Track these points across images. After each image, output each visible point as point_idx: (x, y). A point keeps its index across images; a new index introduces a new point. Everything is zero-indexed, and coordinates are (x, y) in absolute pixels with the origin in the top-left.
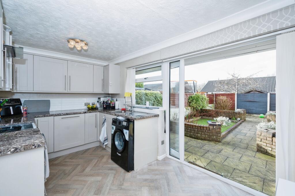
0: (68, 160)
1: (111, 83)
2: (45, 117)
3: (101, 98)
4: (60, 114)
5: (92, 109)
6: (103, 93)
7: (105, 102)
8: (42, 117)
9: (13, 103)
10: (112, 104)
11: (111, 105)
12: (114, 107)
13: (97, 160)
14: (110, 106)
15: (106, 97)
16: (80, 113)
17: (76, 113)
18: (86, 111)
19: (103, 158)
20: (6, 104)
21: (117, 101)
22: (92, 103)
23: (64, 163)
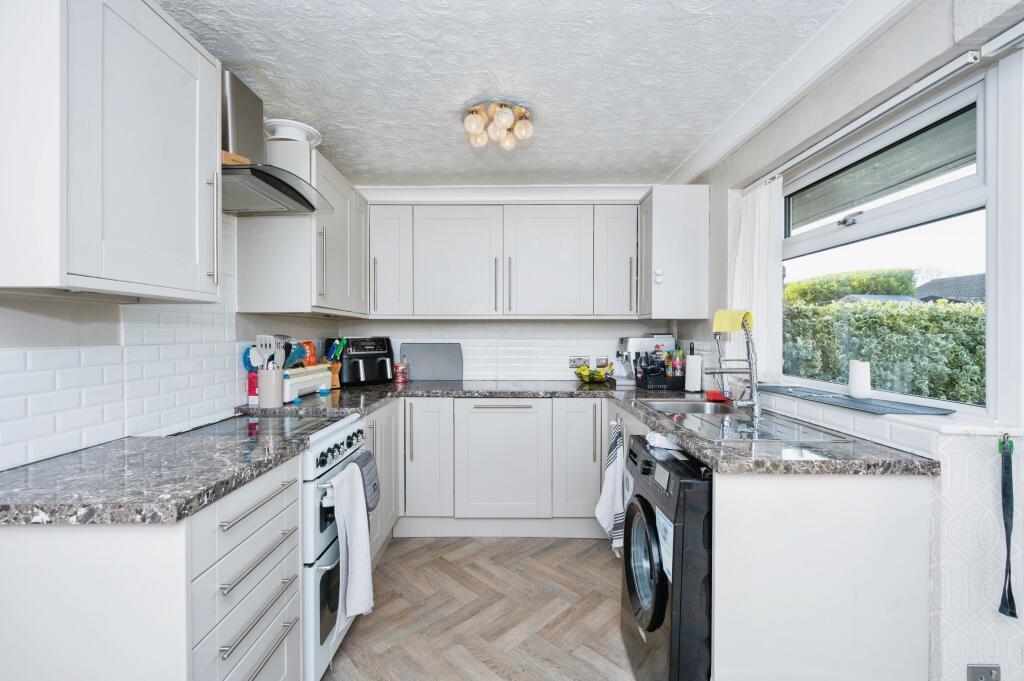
0: (482, 562)
1: (659, 272)
2: (428, 396)
3: (627, 338)
4: (470, 392)
5: (595, 383)
6: (637, 318)
7: (643, 355)
8: (422, 396)
9: (370, 350)
10: (674, 369)
11: (670, 372)
12: (682, 380)
13: (567, 606)
14: (664, 373)
15: (651, 335)
16: (535, 396)
17: (520, 393)
18: (573, 388)
19: (594, 608)
20: (352, 353)
21: (692, 353)
22: (598, 360)
23: (467, 569)
